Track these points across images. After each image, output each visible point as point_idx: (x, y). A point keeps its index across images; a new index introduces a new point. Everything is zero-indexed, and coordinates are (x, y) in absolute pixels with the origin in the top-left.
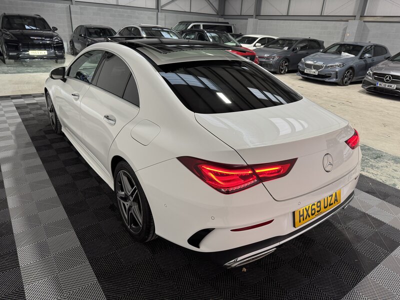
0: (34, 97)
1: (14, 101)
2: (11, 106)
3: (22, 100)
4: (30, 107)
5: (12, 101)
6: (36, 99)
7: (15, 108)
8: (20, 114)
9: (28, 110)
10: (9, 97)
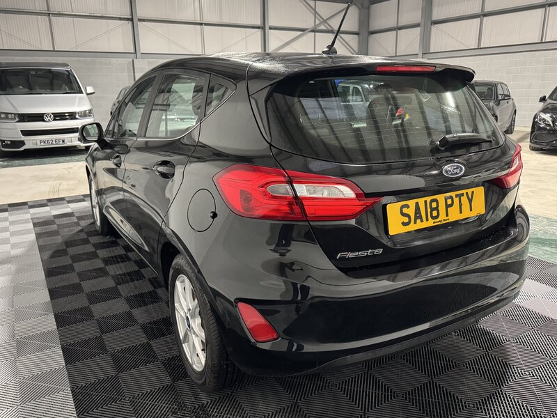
0: (69, 202)
1: (32, 211)
2: (26, 221)
3: (47, 209)
4: (58, 221)
5: (29, 212)
6: (72, 205)
7: (31, 226)
8: (38, 236)
9: (54, 227)
10: (25, 204)
